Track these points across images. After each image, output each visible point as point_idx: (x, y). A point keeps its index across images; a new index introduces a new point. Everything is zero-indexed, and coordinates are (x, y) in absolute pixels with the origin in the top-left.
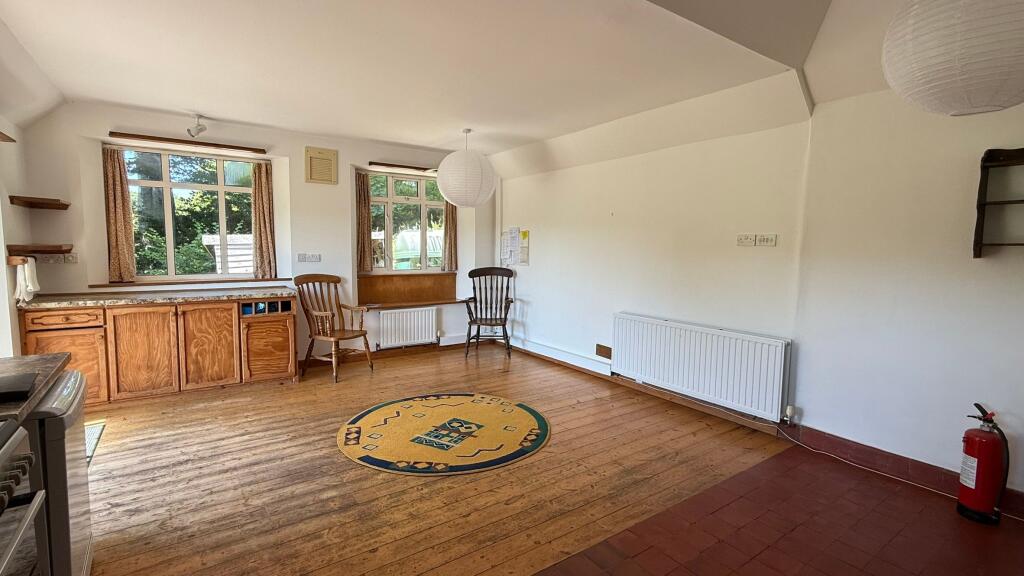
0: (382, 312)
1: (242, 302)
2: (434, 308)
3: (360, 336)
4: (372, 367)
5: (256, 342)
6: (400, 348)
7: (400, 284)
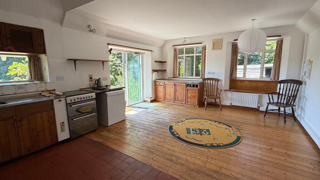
0: (233, 93)
1: (187, 84)
2: (257, 95)
3: (218, 98)
4: (221, 109)
5: (189, 94)
6: (241, 107)
7: (247, 84)
